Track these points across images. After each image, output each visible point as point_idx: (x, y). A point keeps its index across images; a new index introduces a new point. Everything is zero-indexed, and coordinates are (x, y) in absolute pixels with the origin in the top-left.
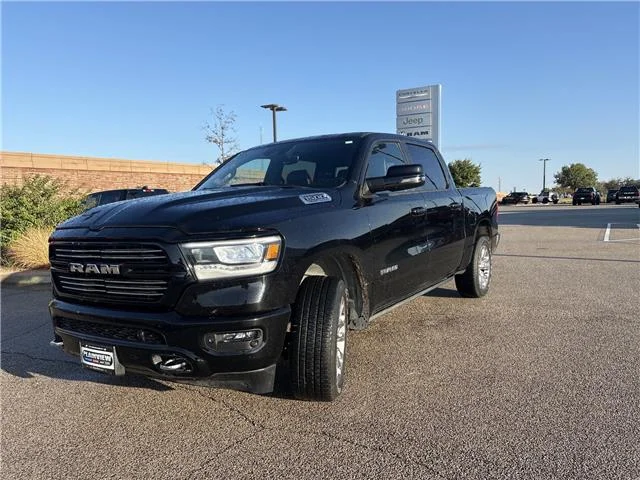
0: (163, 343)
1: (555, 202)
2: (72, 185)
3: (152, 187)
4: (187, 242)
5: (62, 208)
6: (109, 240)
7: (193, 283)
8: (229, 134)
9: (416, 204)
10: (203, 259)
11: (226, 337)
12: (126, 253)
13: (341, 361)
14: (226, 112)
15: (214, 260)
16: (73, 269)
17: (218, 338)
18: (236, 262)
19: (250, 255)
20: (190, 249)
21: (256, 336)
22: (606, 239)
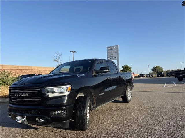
0: (39, 114)
1: (152, 76)
2: (14, 74)
3: (37, 74)
4: (46, 87)
5: (11, 80)
6: (26, 87)
7: (48, 98)
8: (60, 59)
9: (108, 77)
10: (51, 91)
11: (57, 112)
12: (30, 90)
13: (88, 120)
14: (59, 53)
15: (53, 92)
16: (15, 95)
17: (54, 112)
18: (59, 92)
19: (63, 90)
20: (47, 89)
21: (64, 112)
22: (165, 86)
